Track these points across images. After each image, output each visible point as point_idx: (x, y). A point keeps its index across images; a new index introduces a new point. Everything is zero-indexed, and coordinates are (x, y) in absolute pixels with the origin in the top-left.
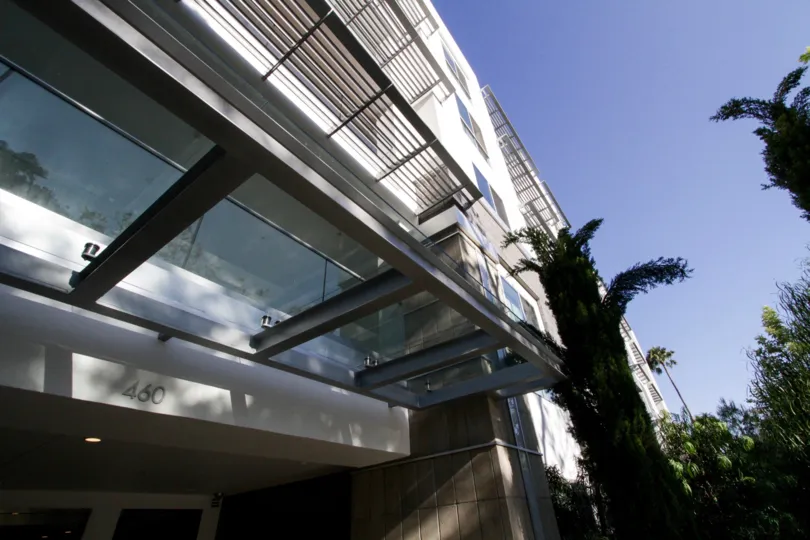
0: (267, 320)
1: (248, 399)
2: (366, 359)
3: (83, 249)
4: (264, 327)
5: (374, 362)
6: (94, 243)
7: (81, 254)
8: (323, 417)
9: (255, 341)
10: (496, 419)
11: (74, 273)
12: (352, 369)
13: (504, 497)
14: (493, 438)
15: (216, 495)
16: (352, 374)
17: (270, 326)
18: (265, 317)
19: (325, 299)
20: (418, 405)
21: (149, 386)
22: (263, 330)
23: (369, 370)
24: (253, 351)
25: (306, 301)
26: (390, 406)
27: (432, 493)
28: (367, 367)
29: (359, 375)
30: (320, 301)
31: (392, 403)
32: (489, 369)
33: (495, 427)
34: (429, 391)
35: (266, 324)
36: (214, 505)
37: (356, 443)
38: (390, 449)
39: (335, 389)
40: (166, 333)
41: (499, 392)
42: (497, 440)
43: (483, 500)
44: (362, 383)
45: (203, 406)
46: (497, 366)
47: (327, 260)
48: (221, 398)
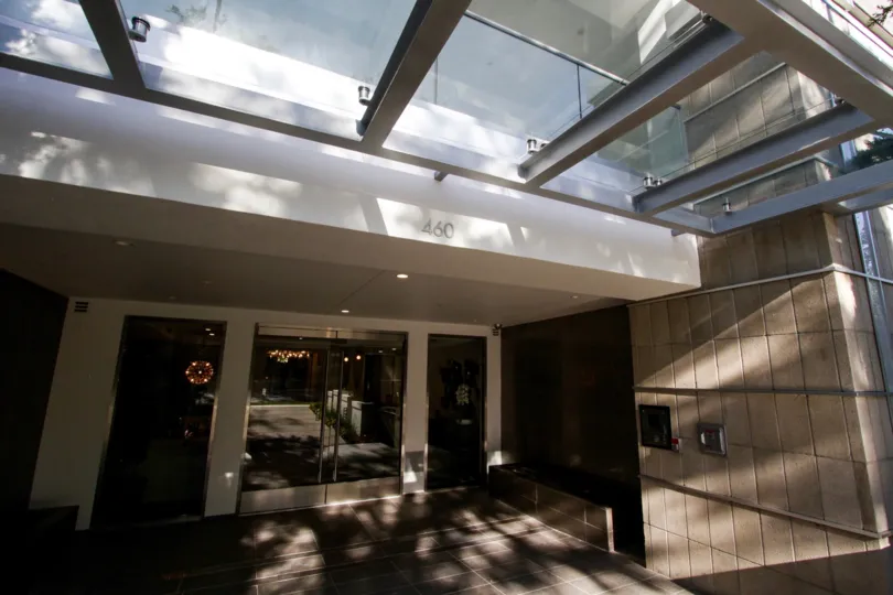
0: (532, 143)
1: (524, 231)
2: (646, 179)
3: (358, 93)
4: (531, 152)
5: (656, 182)
6: (364, 85)
7: (358, 100)
8: (599, 246)
9: (524, 170)
10: (835, 239)
11: (357, 121)
12: (629, 194)
13: (842, 330)
14: (831, 262)
15: (495, 326)
16: (629, 199)
17: (538, 150)
18: (529, 141)
19: (584, 115)
20: (712, 231)
21: (440, 223)
22: (530, 156)
23: (652, 192)
24: (523, 181)
25: (566, 119)
26: (674, 235)
27: (732, 324)
28: (648, 188)
29: (638, 200)
30: (578, 119)
31: (678, 230)
32: (827, 176)
33: (833, 250)
34: (728, 214)
35: (532, 149)
36: (495, 334)
37: (638, 273)
38: (676, 280)
39: (610, 218)
40: (442, 170)
41: (842, 204)
42: (835, 265)
43: (806, 332)
44: (642, 207)
45: (486, 240)
46: (841, 170)
47: (578, 64)
48: (500, 232)
